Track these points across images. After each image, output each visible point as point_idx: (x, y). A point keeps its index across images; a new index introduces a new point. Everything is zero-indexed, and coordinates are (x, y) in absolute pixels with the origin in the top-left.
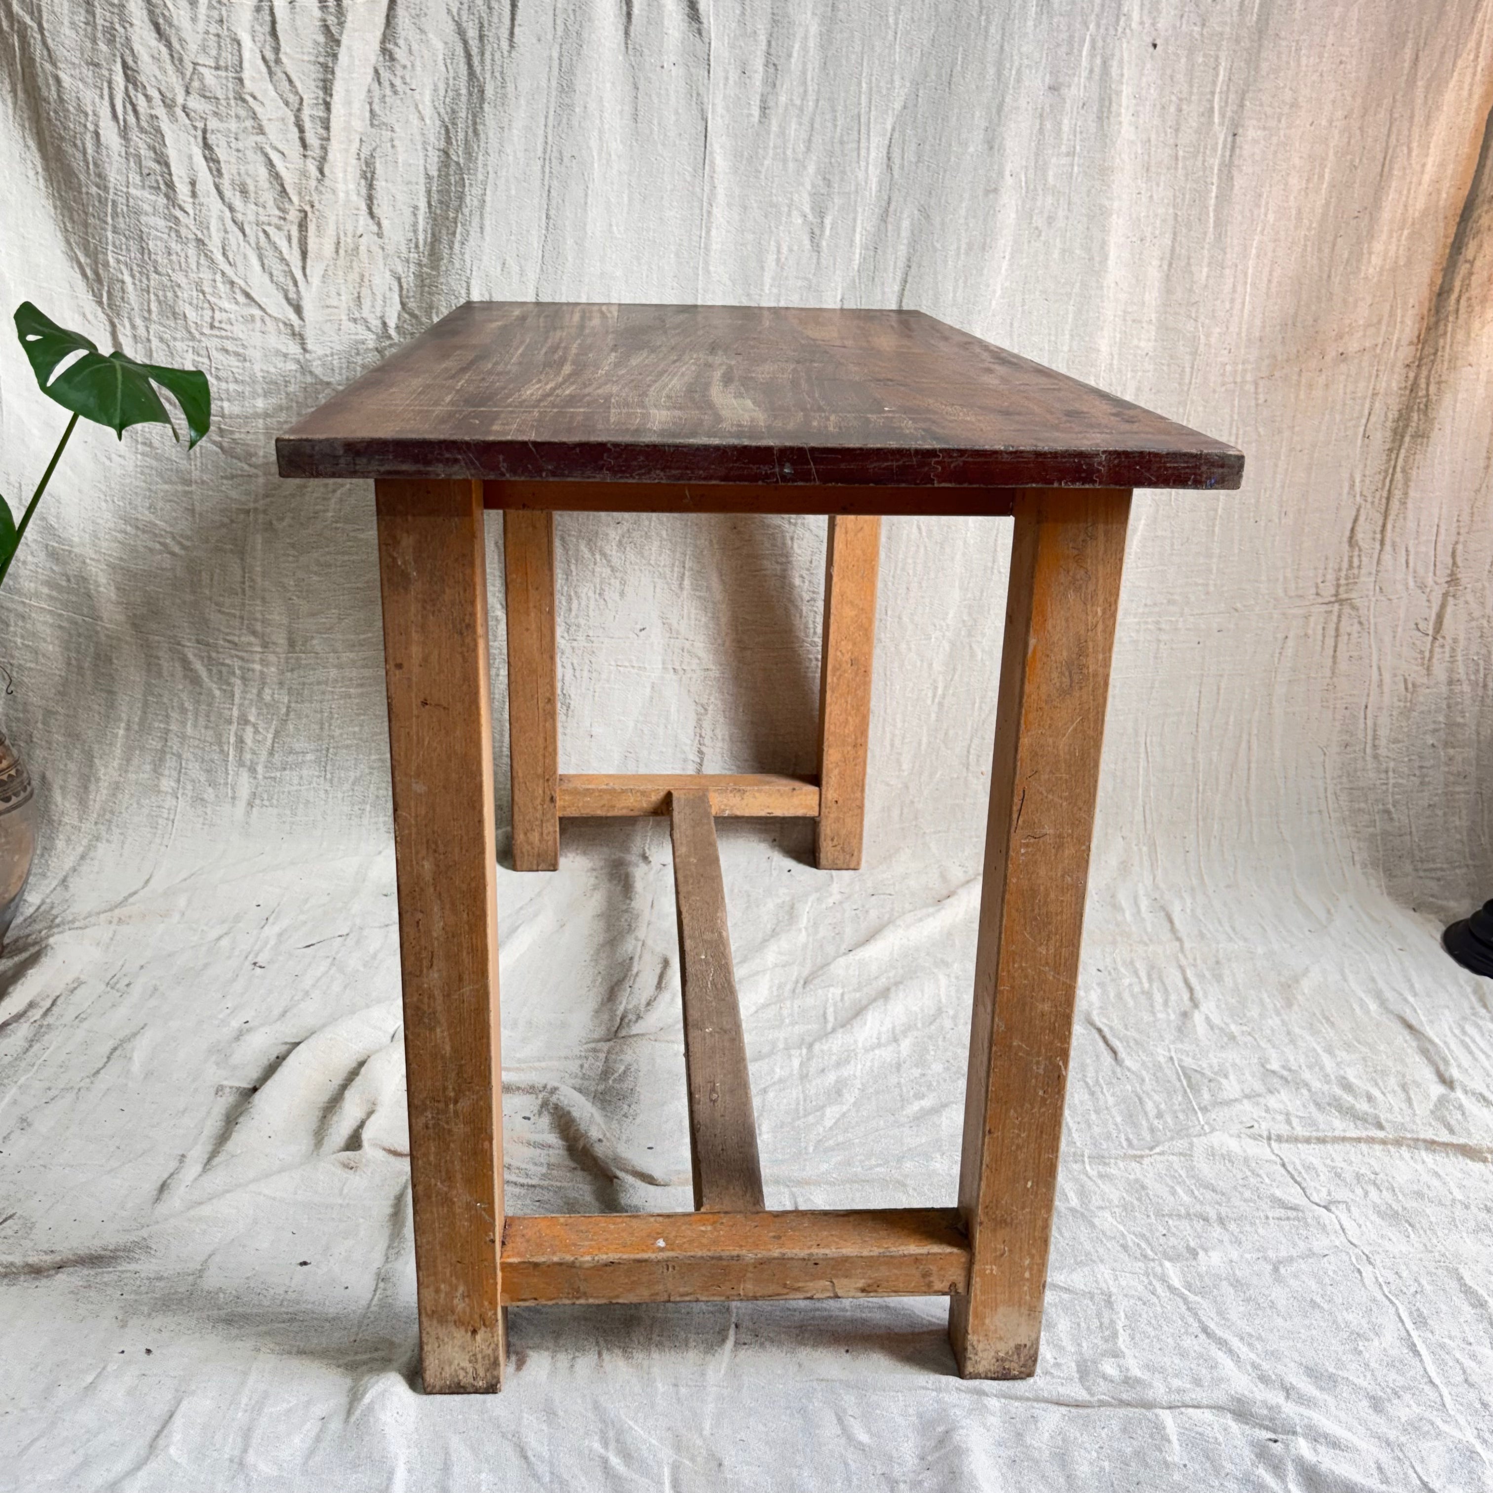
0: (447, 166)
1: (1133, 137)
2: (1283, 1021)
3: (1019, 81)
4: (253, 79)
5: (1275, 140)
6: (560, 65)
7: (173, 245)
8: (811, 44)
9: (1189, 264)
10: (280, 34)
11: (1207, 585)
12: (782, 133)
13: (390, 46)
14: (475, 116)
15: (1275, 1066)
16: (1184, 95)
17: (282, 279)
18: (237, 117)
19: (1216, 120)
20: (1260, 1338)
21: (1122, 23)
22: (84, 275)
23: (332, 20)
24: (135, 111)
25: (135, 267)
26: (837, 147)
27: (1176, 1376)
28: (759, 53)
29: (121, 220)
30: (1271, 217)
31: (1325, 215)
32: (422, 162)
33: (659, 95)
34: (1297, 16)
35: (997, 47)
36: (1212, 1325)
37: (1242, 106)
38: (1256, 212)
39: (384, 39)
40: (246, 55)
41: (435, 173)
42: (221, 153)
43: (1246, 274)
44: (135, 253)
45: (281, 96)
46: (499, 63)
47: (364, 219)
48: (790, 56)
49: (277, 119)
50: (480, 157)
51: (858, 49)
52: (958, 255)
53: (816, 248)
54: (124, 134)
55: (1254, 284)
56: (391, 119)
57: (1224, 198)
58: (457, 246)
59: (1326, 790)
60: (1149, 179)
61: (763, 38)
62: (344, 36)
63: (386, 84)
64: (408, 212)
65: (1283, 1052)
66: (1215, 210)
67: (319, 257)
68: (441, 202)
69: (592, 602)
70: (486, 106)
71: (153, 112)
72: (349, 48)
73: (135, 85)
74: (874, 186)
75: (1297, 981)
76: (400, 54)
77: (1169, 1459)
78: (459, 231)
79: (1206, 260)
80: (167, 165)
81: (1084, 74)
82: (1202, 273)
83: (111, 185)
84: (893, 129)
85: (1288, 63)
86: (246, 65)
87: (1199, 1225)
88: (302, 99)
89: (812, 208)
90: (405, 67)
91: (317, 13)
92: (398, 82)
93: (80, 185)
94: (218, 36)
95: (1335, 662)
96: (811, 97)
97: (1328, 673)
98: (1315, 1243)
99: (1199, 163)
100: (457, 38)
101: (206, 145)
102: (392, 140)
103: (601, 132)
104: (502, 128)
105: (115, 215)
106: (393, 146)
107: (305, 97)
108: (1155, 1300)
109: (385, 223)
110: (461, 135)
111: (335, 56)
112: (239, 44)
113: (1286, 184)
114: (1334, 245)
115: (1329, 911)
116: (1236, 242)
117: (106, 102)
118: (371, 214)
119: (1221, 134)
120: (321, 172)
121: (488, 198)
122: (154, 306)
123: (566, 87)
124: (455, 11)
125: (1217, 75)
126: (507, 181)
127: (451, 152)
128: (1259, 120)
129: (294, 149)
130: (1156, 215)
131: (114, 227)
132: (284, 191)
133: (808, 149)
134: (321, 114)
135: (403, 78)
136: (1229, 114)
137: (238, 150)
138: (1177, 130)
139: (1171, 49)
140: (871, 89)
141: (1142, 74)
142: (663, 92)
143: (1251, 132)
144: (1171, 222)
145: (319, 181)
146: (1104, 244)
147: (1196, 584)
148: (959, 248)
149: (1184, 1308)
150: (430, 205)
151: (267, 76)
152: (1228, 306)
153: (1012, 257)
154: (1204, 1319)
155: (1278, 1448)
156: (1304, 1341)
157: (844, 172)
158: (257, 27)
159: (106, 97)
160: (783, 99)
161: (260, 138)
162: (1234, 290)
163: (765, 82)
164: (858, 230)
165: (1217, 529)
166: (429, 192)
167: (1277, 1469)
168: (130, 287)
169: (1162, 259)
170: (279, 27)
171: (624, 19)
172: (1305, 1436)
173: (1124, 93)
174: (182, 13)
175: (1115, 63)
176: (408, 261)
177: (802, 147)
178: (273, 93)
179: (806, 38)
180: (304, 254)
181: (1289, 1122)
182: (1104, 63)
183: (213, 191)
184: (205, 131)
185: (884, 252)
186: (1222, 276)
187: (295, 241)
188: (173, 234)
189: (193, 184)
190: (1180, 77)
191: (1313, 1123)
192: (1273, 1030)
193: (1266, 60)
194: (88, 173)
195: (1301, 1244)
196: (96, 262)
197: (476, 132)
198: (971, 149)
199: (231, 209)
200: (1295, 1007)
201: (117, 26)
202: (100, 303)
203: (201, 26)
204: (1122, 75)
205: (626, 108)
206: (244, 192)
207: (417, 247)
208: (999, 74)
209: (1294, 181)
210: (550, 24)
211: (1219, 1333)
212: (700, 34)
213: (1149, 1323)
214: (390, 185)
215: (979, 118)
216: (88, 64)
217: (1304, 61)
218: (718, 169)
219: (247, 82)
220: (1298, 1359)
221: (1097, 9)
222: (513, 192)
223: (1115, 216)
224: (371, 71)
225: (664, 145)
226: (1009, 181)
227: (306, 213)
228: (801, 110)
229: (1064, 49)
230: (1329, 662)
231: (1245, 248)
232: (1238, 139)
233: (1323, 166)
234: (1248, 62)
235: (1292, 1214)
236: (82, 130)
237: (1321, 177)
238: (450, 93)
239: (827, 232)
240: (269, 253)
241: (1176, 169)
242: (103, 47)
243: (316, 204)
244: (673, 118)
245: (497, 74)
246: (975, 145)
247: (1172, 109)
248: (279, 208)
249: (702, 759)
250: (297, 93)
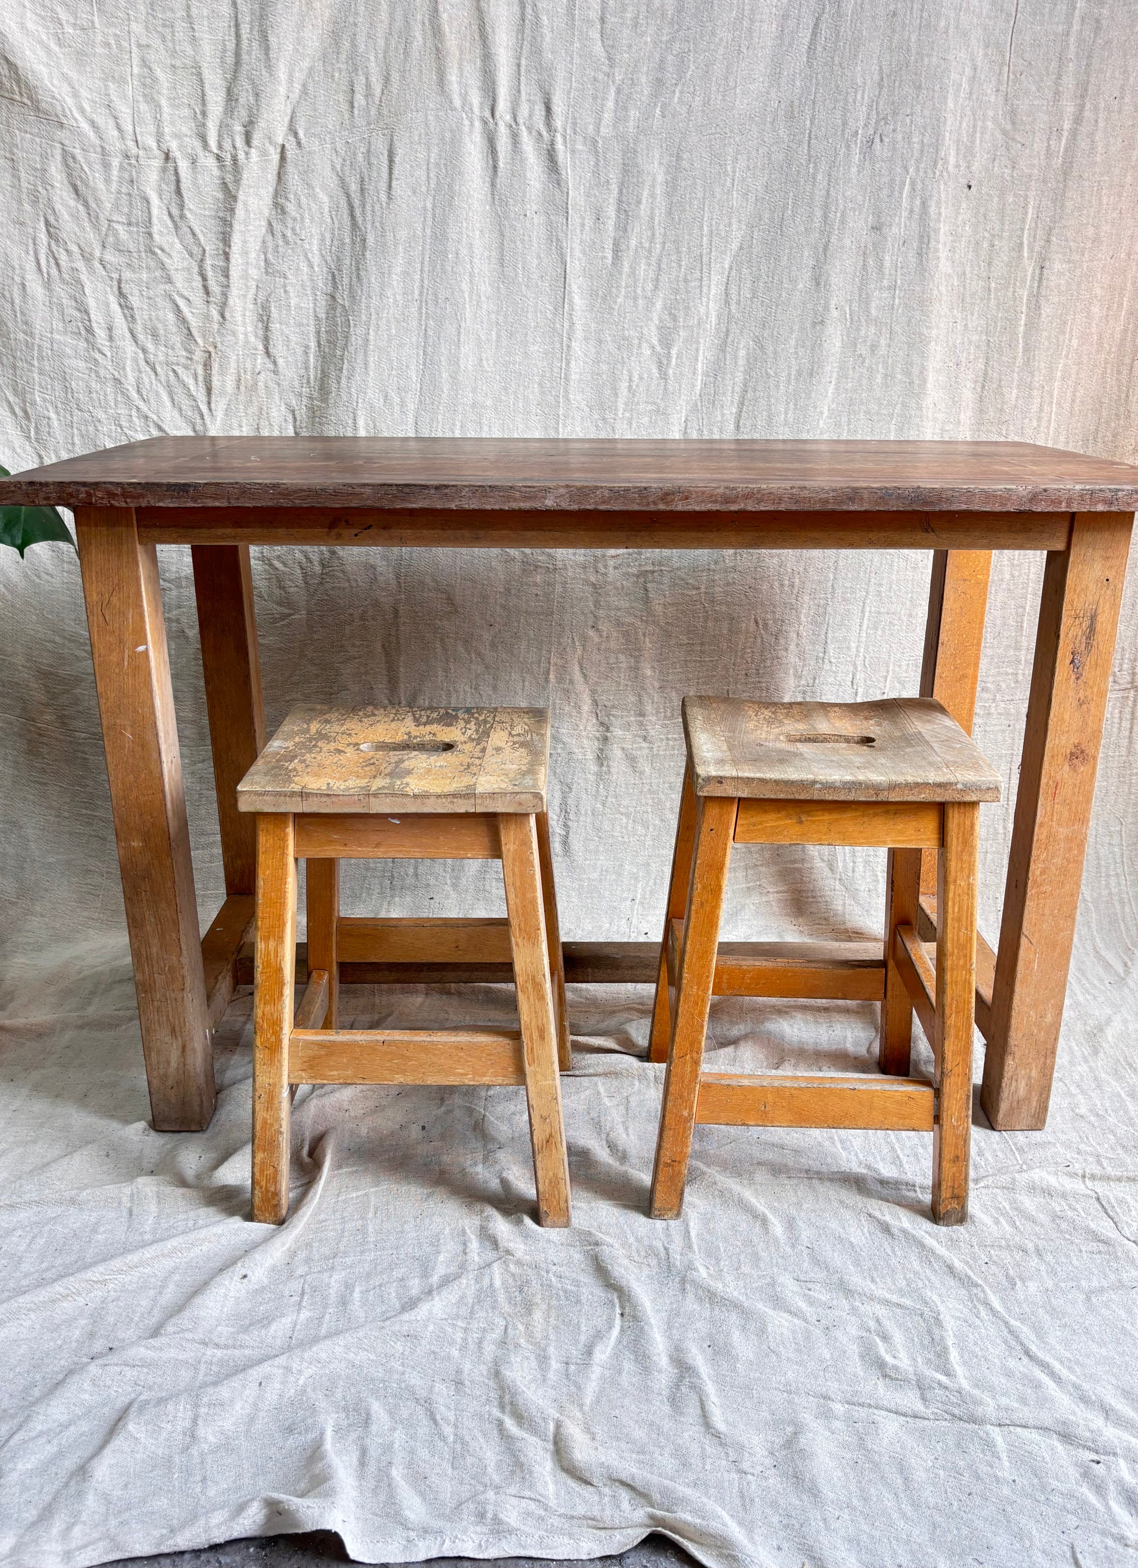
0: (334, 309)
1: (950, 271)
2: (1090, 1067)
3: (843, 222)
4: (161, 233)
5: (1078, 272)
6: (434, 215)
7: (93, 384)
8: (658, 190)
9: (999, 386)
10: (184, 192)
11: (1016, 674)
12: (633, 273)
13: (281, 201)
14: (358, 263)
15: (1083, 1110)
16: (996, 232)
17: (190, 413)
18: (148, 268)
19: (1026, 255)
20: (1077, 1362)
21: (939, 167)
22: (14, 413)
23: (229, 178)
24: (58, 265)
25: (59, 405)
26: (682, 285)
27: (1003, 1395)
28: (611, 201)
29: (46, 363)
30: (1075, 342)
31: (1123, 339)
32: (311, 305)
33: (522, 241)
34: (1098, 159)
35: (824, 192)
36: (1033, 1348)
37: (1048, 241)
38: (1061, 339)
39: (276, 194)
40: (155, 212)
41: (324, 316)
42: (135, 301)
43: (1052, 397)
44: (59, 392)
45: (186, 248)
46: (378, 213)
47: (261, 359)
48: (639, 202)
49: (183, 269)
50: (363, 300)
51: (700, 195)
52: (789, 381)
53: (664, 376)
54: (48, 284)
55: (1059, 404)
56: (284, 268)
57: (1031, 326)
58: (344, 381)
59: (1122, 855)
60: (964, 309)
61: (615, 188)
62: (241, 193)
63: (279, 235)
64: (299, 351)
65: (1091, 1097)
66: (1024, 337)
67: (223, 393)
68: (329, 342)
69: (469, 695)
70: (368, 254)
71: (74, 265)
72: (245, 204)
73: (57, 241)
74: (713, 319)
75: (1101, 1030)
76: (291, 207)
77: (999, 1474)
78: (345, 367)
79: (1015, 383)
80: (87, 312)
81: (905, 214)
82: (1012, 395)
83: (37, 332)
84: (731, 268)
85: (1090, 202)
86: (155, 220)
87: (1018, 1256)
88: (204, 251)
89: (660, 341)
90: (295, 219)
91: (216, 172)
92: (289, 233)
93: (9, 333)
94: (130, 195)
95: (1130, 742)
96: (659, 239)
97: (1124, 751)
98: (1124, 1275)
99: (1010, 294)
100: (341, 193)
101: (121, 294)
102: (285, 286)
103: (471, 275)
104: (383, 273)
105: (41, 358)
106: (285, 291)
107: (207, 248)
108: (978, 1322)
109: (280, 361)
110: (346, 281)
111: (232, 210)
112: (148, 202)
113: (1089, 312)
114: (1132, 367)
115: (1126, 965)
116: (1043, 365)
117: (32, 258)
118: (268, 353)
119: (1030, 268)
120: (223, 316)
121: (371, 338)
122: (77, 440)
123: (440, 237)
124: (338, 167)
125: (1026, 213)
126: (388, 321)
127: (338, 296)
128: (1064, 254)
129: (198, 297)
130: (970, 342)
131: (40, 369)
132: (190, 333)
133: (656, 288)
134: (222, 264)
135: (293, 229)
136: (1037, 249)
137: (150, 298)
138: (990, 264)
139: (984, 190)
140: (711, 231)
141: (958, 213)
142: (526, 238)
143: (1057, 265)
144: (984, 348)
145: (221, 324)
146: (923, 370)
147: (1007, 674)
148: (789, 375)
149: (1006, 1331)
150: (319, 344)
151: (173, 230)
152: (1035, 424)
153: (838, 382)
154: (1025, 1341)
155: (1099, 1469)
156: (1119, 1366)
157: (687, 308)
158: (164, 186)
159: (32, 253)
160: (633, 242)
161: (168, 287)
162: (1041, 410)
163: (617, 228)
164: (700, 359)
165: (1025, 625)
166: (318, 333)
167: (1099, 1489)
168: (55, 423)
169: (976, 382)
170: (183, 186)
171: (490, 171)
172: (1125, 1458)
173: (942, 231)
174: (97, 175)
175: (933, 204)
176: (301, 395)
177: (650, 286)
178: (178, 246)
179: (653, 186)
180: (209, 391)
181: (1099, 1163)
182: (923, 203)
183: (128, 335)
184: (119, 282)
185: (723, 379)
186: (1030, 396)
187: (201, 379)
188: (93, 375)
189: (110, 329)
190: (992, 215)
191: (1122, 1164)
192: (1082, 1076)
193: (1072, 199)
194: (16, 322)
195: (1112, 1276)
196: (24, 401)
197: (358, 276)
198: (801, 286)
199: (144, 351)
200: (1101, 1054)
201: (40, 189)
202: (28, 438)
203: (114, 186)
204: (940, 214)
205: (493, 254)
206: (155, 335)
207: (308, 382)
208: (825, 217)
209: (1095, 309)
210: (424, 178)
211: (1041, 1355)
212: (559, 184)
213: (976, 1344)
214: (283, 327)
215: (807, 258)
216: (14, 223)
217: (1105, 201)
218: (576, 308)
219: (156, 236)
220: (1114, 1382)
221: (916, 154)
222: (394, 331)
223: (933, 343)
224: (264, 223)
225: (527, 286)
226: (835, 313)
227: (210, 353)
228: (650, 252)
229: (885, 192)
230: (1125, 742)
231: (1051, 370)
232: (1045, 271)
233: (1121, 295)
234: (1054, 201)
235: (1103, 1247)
236: (10, 282)
237: (1120, 305)
238: (336, 243)
239: (674, 361)
240: (179, 390)
241: (989, 299)
242: (27, 207)
243: (219, 345)
244: (536, 262)
245: (378, 224)
246: (804, 282)
247: (985, 245)
248: (186, 350)
249: (568, 833)
250: (200, 245)
